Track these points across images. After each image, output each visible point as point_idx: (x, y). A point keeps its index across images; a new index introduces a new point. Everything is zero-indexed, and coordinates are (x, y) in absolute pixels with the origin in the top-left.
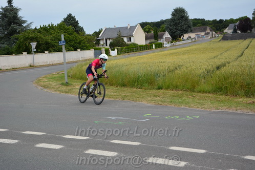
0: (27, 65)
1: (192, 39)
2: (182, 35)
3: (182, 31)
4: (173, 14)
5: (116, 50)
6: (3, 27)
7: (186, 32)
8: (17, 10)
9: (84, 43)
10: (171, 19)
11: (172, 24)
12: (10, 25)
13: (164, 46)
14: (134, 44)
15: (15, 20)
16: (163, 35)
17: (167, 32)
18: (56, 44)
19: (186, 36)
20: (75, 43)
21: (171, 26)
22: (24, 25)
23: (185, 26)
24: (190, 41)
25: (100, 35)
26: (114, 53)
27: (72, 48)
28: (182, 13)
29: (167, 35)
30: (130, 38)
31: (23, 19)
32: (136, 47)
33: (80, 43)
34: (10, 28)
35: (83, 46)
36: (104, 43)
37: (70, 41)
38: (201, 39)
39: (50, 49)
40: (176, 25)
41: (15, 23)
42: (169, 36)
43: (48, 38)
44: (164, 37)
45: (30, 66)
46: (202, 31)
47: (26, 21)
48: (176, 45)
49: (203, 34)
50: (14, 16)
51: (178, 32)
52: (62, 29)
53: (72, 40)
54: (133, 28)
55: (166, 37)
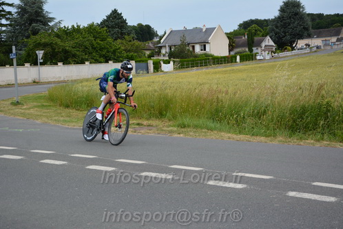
0: (30, 80)
1: (311, 48)
2: (294, 42)
3: (294, 35)
4: (282, 10)
5: (172, 63)
6: (21, 26)
7: (301, 37)
8: (42, 3)
9: (120, 53)
10: (279, 17)
11: (279, 25)
12: (30, 24)
13: (258, 58)
14: (207, 55)
15: (37, 17)
16: (261, 41)
17: (268, 38)
18: (78, 53)
19: (301, 43)
20: (108, 52)
21: (277, 27)
22: (51, 24)
23: (299, 28)
24: (308, 50)
25: (162, 41)
26: (167, 68)
27: (102, 59)
28: (296, 8)
29: (268, 41)
30: (205, 46)
31: (50, 16)
32: (206, 59)
33: (114, 52)
34: (31, 29)
35: (118, 57)
36: (166, 52)
37: (101, 49)
38: (329, 48)
39: (70, 60)
40: (285, 26)
41: (37, 21)
42: (272, 43)
43: (68, 45)
44: (263, 45)
45: (34, 82)
46: (331, 36)
47: (53, 18)
48: (279, 58)
49: (334, 39)
50: (36, 11)
51: (288, 37)
52: (92, 33)
53: (105, 48)
54: (210, 31)
55: (267, 44)
